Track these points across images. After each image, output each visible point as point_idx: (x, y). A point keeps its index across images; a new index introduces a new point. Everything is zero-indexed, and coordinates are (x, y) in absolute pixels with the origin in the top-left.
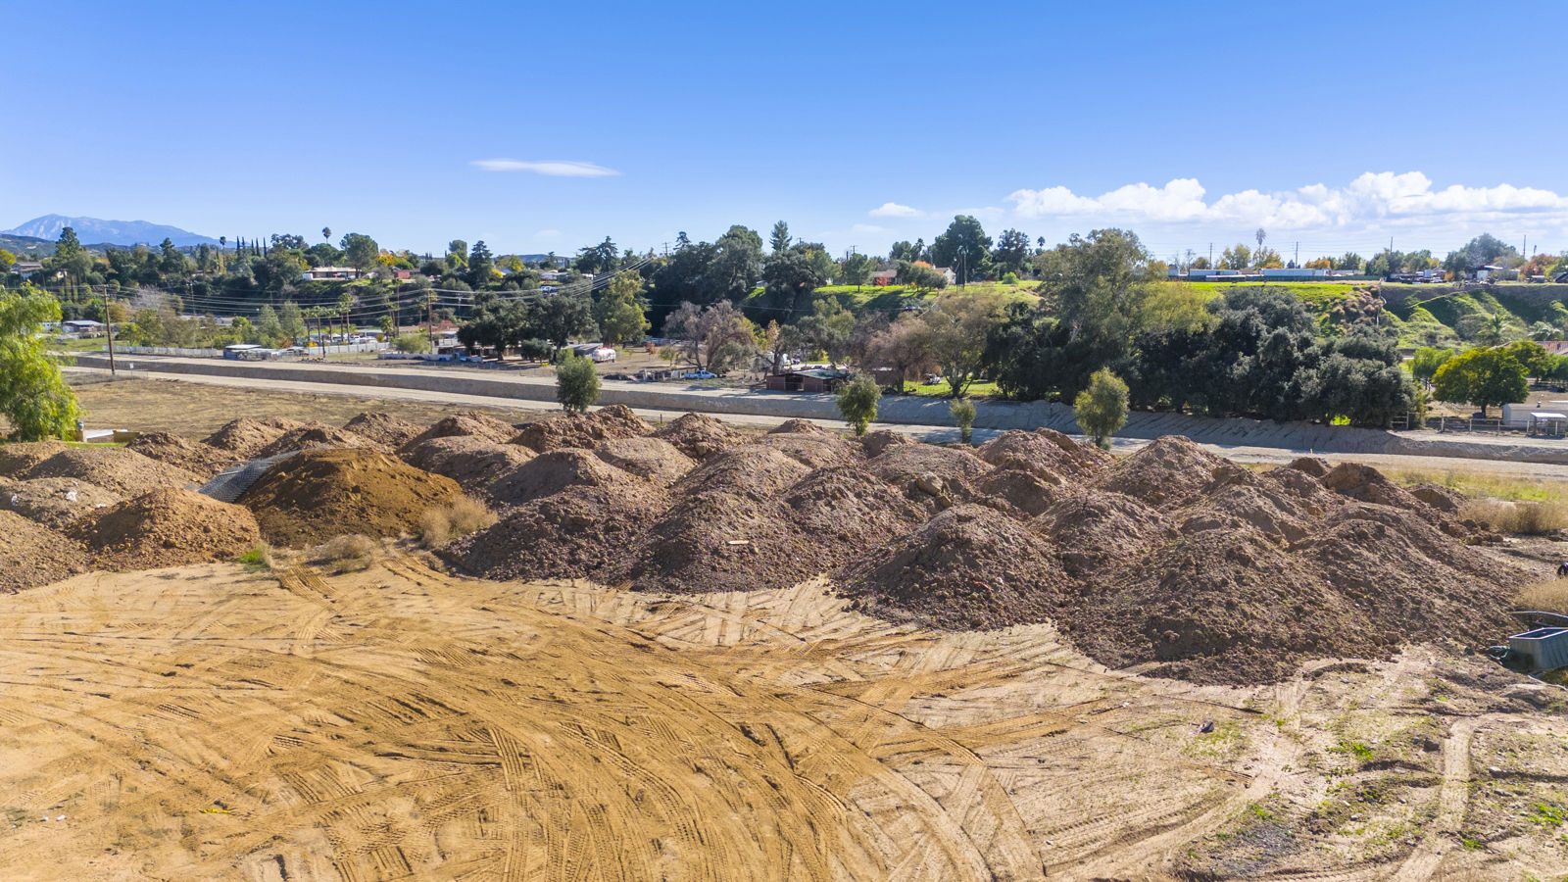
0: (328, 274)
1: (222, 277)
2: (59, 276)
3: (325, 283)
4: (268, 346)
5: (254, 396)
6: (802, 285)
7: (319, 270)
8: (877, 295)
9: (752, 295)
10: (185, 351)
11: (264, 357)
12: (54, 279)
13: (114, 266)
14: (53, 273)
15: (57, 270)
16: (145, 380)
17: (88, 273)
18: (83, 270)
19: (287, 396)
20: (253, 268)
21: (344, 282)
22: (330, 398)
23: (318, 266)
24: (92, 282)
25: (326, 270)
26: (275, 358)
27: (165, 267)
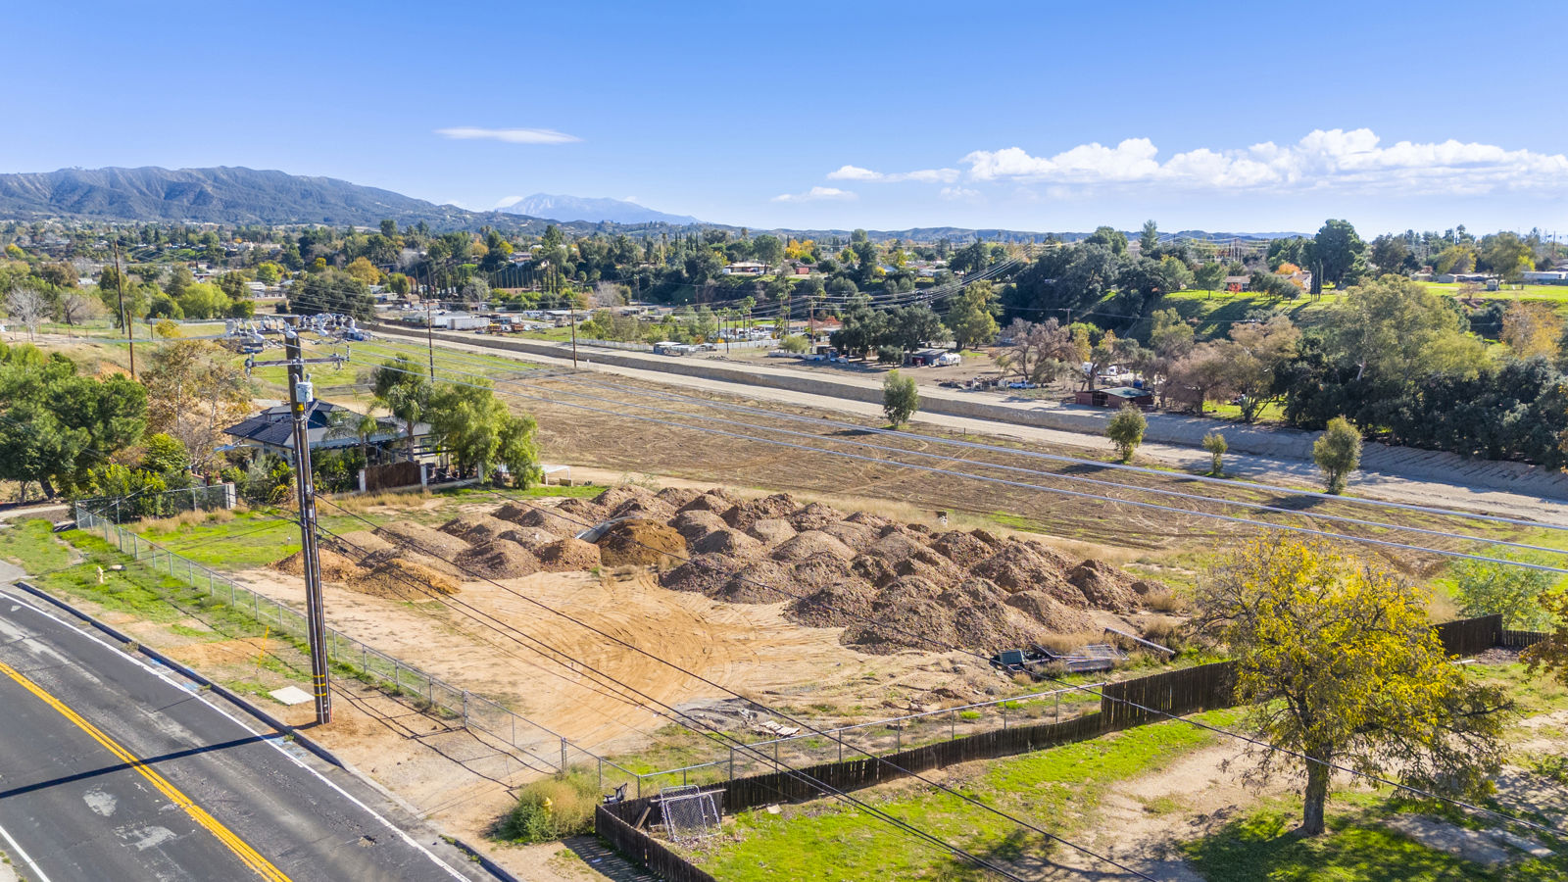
0: (744, 269)
1: (662, 269)
2: (543, 265)
3: (740, 278)
4: (687, 342)
5: (669, 392)
6: (1155, 290)
7: (736, 265)
8: (1228, 303)
9: (1106, 298)
10: (627, 345)
11: (682, 353)
12: (539, 268)
13: (583, 257)
14: (539, 263)
15: (542, 261)
16: (596, 373)
17: (564, 263)
18: (561, 261)
19: (691, 394)
20: (685, 263)
21: (755, 277)
22: (722, 397)
23: (735, 261)
24: (567, 272)
25: (742, 265)
26: (691, 354)
27: (620, 259)
